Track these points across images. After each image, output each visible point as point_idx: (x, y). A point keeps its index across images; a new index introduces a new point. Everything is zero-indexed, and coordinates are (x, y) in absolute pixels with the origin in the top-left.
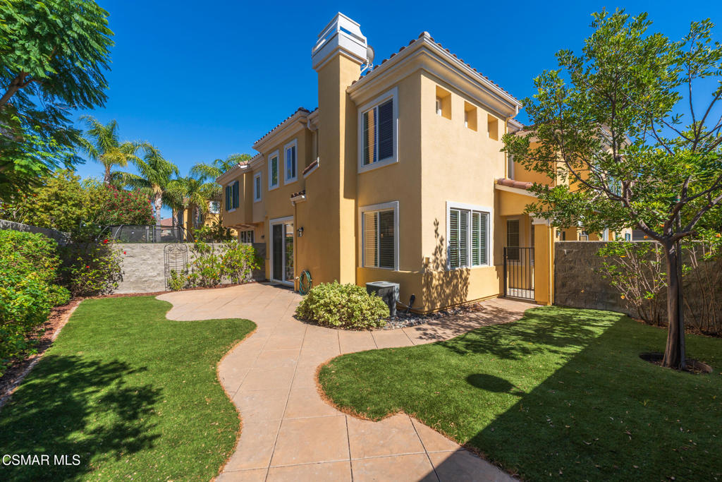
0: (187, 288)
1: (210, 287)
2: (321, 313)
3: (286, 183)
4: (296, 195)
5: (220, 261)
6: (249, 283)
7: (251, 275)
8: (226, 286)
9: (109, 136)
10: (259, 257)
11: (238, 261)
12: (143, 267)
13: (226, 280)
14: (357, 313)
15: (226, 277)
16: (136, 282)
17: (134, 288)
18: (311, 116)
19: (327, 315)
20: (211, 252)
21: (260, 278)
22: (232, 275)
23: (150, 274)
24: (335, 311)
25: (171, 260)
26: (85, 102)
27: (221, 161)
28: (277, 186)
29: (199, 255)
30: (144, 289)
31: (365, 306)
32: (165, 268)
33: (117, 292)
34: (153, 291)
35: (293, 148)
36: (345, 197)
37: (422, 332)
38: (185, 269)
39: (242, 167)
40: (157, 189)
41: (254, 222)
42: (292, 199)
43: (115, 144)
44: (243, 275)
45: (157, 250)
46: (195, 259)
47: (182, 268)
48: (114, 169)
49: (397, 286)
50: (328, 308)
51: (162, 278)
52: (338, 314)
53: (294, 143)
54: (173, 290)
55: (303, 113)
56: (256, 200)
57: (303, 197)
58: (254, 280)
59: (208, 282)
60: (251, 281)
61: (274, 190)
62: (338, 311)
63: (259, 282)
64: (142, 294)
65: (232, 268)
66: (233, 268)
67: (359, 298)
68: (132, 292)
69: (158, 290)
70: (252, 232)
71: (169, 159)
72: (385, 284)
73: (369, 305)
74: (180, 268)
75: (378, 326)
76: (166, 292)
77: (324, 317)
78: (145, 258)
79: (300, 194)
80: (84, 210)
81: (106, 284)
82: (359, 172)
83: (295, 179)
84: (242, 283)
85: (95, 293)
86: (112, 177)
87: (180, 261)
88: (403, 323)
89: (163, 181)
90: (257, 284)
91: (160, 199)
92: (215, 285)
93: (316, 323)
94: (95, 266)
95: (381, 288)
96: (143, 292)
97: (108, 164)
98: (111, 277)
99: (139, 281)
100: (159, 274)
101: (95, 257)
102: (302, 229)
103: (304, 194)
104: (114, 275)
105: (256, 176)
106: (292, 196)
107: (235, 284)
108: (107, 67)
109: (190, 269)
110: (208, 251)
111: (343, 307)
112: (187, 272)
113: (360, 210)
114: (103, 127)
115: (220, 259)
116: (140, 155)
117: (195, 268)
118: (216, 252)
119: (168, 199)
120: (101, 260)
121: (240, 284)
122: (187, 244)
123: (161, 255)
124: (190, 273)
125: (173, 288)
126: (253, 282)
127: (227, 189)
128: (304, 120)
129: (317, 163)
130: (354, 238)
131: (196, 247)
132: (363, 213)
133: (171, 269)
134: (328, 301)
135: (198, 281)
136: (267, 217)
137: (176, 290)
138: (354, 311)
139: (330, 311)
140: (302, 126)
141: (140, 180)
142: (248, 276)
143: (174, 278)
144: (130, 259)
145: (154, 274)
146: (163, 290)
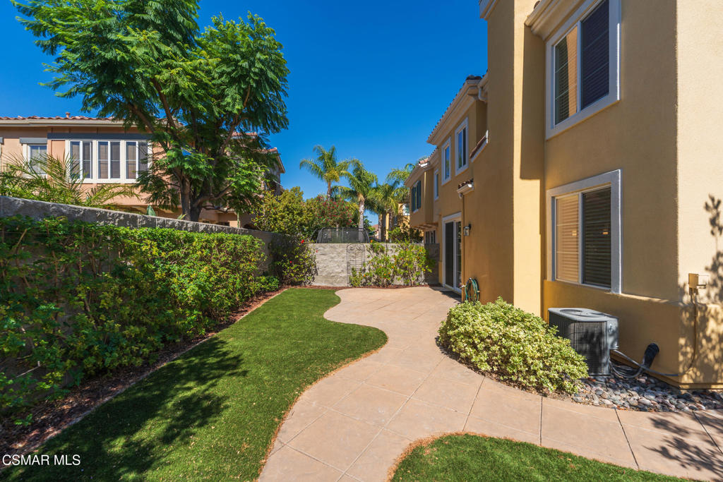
0: (365, 285)
1: (383, 287)
2: (462, 345)
3: (457, 173)
4: (463, 185)
5: (393, 261)
6: (420, 285)
7: (423, 278)
8: (398, 287)
9: (330, 159)
10: (431, 260)
11: (410, 262)
12: (331, 265)
13: (399, 281)
14: (516, 359)
15: (399, 277)
16: (326, 277)
17: (325, 282)
18: (481, 83)
19: (470, 350)
20: (385, 252)
21: (433, 283)
22: (404, 276)
23: (337, 271)
24: (481, 346)
25: (352, 259)
26: (274, 128)
27: (411, 165)
28: (449, 179)
29: (375, 254)
30: (332, 283)
31: (530, 350)
32: (348, 266)
33: (313, 284)
34: (338, 286)
35: (464, 131)
36: (523, 177)
37: (669, 435)
38: (363, 268)
39: (422, 166)
40: (361, 197)
41: (434, 222)
42: (459, 191)
43: (334, 164)
44: (415, 277)
45: (341, 249)
46: (371, 259)
48: (333, 184)
49: (612, 323)
50: (470, 340)
51: (345, 274)
52: (485, 353)
53: (465, 124)
54: (353, 286)
55: (472, 82)
56: (436, 198)
57: (470, 186)
58: (426, 284)
59: (382, 282)
60: (423, 284)
61: (447, 184)
62: (487, 349)
63: (431, 286)
64: (330, 287)
65: (404, 270)
66: (405, 268)
67: (522, 335)
68: (323, 284)
69: (342, 285)
70: (434, 231)
71: (369, 170)
72: (586, 314)
73: (540, 350)
74: (359, 267)
75: (561, 389)
76: (347, 287)
77: (465, 351)
78: (333, 256)
79: (468, 183)
80: (304, 217)
81: (308, 278)
82: (548, 137)
83: (465, 168)
84: (414, 285)
85: (299, 284)
86: (332, 190)
87: (359, 260)
88: (625, 395)
89: (365, 190)
90: (428, 288)
91: (363, 206)
92: (388, 285)
93: (456, 356)
94: (297, 261)
95: (575, 321)
96: (332, 286)
97: (329, 181)
98: (309, 271)
99: (329, 276)
100: (343, 271)
101: (296, 254)
102: (470, 226)
103: (471, 182)
104: (311, 270)
105: (436, 172)
106: (459, 187)
107: (407, 286)
108: (286, 95)
109: (367, 268)
110: (382, 251)
111: (494, 343)
112: (364, 270)
113: (549, 194)
114: (326, 152)
115: (393, 259)
116: (351, 170)
117: (371, 267)
118: (389, 253)
119: (369, 205)
120: (300, 257)
121: (411, 286)
122: (365, 244)
123: (345, 254)
124: (367, 271)
125: (353, 284)
126: (426, 286)
127: (413, 190)
128: (473, 91)
129: (485, 139)
130: (539, 237)
131: (372, 247)
132: (553, 198)
133: (351, 267)
134: (470, 329)
135: (374, 280)
136: (441, 215)
137: (355, 287)
138: (510, 355)
139: (474, 346)
140: (472, 100)
141: (350, 191)
142: (420, 278)
143: (354, 276)
144: (323, 257)
145: (339, 270)
146: (346, 285)
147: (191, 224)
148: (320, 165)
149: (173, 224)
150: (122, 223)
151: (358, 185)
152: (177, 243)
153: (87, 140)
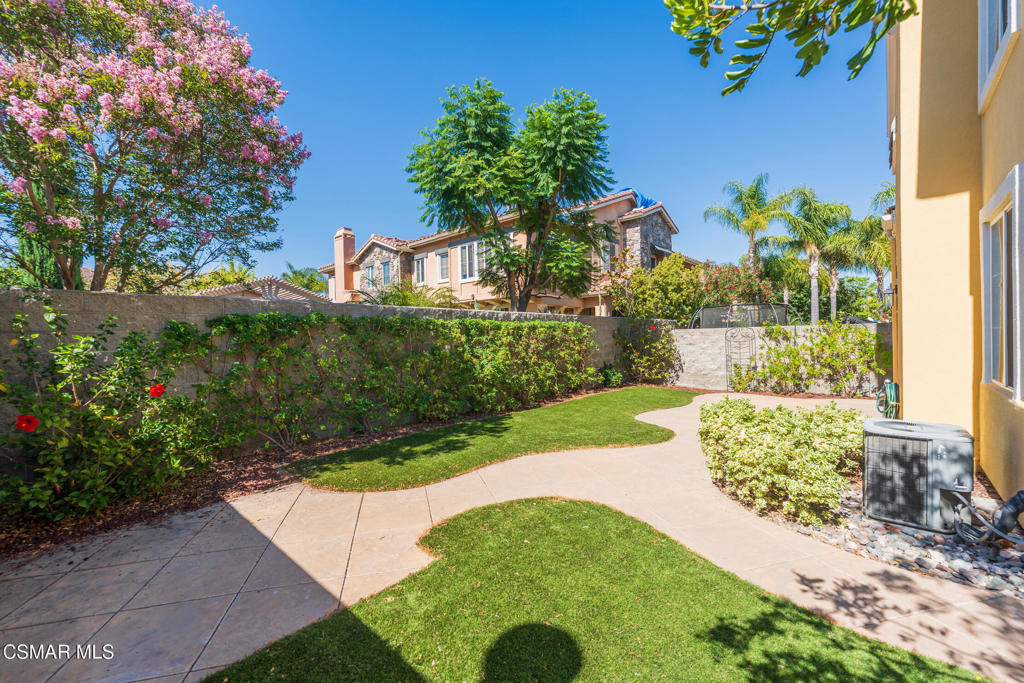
0: (756, 390)
1: (791, 394)
6: (866, 397)
7: (873, 385)
9: (753, 197)
12: (703, 358)
13: (820, 387)
15: (820, 381)
16: (695, 375)
17: (694, 382)
20: (792, 340)
23: (710, 367)
25: (734, 350)
29: (773, 344)
30: (703, 385)
32: (727, 361)
33: (678, 384)
34: (712, 389)
38: (753, 364)
40: (811, 249)
44: (854, 384)
45: (717, 337)
46: (766, 350)
47: (748, 362)
51: (723, 372)
54: (737, 390)
59: (788, 386)
60: (870, 396)
64: (699, 389)
66: (834, 367)
68: (691, 385)
69: (719, 388)
74: (745, 362)
76: (728, 392)
78: (705, 346)
81: (669, 375)
84: (852, 396)
85: (658, 382)
86: (757, 245)
87: (745, 353)
89: (821, 235)
91: (816, 262)
92: (797, 393)
97: (751, 232)
99: (700, 374)
100: (719, 368)
101: (646, 344)
104: (673, 364)
107: (838, 396)
109: (759, 364)
112: (755, 368)
114: (746, 188)
115: (804, 351)
117: (767, 363)
118: (798, 340)
120: (651, 347)
121: (847, 397)
122: (755, 329)
123: (722, 343)
124: (759, 369)
125: (736, 387)
131: (768, 333)
132: (985, 224)
133: (733, 362)
135: (772, 382)
137: (740, 391)
141: (791, 242)
142: (866, 386)
143: (738, 375)
144: (690, 347)
145: (715, 367)
146: (726, 388)
147: (501, 314)
148: (736, 209)
149: (484, 314)
150: (440, 316)
151: (806, 230)
152: (482, 331)
153: (470, 243)
